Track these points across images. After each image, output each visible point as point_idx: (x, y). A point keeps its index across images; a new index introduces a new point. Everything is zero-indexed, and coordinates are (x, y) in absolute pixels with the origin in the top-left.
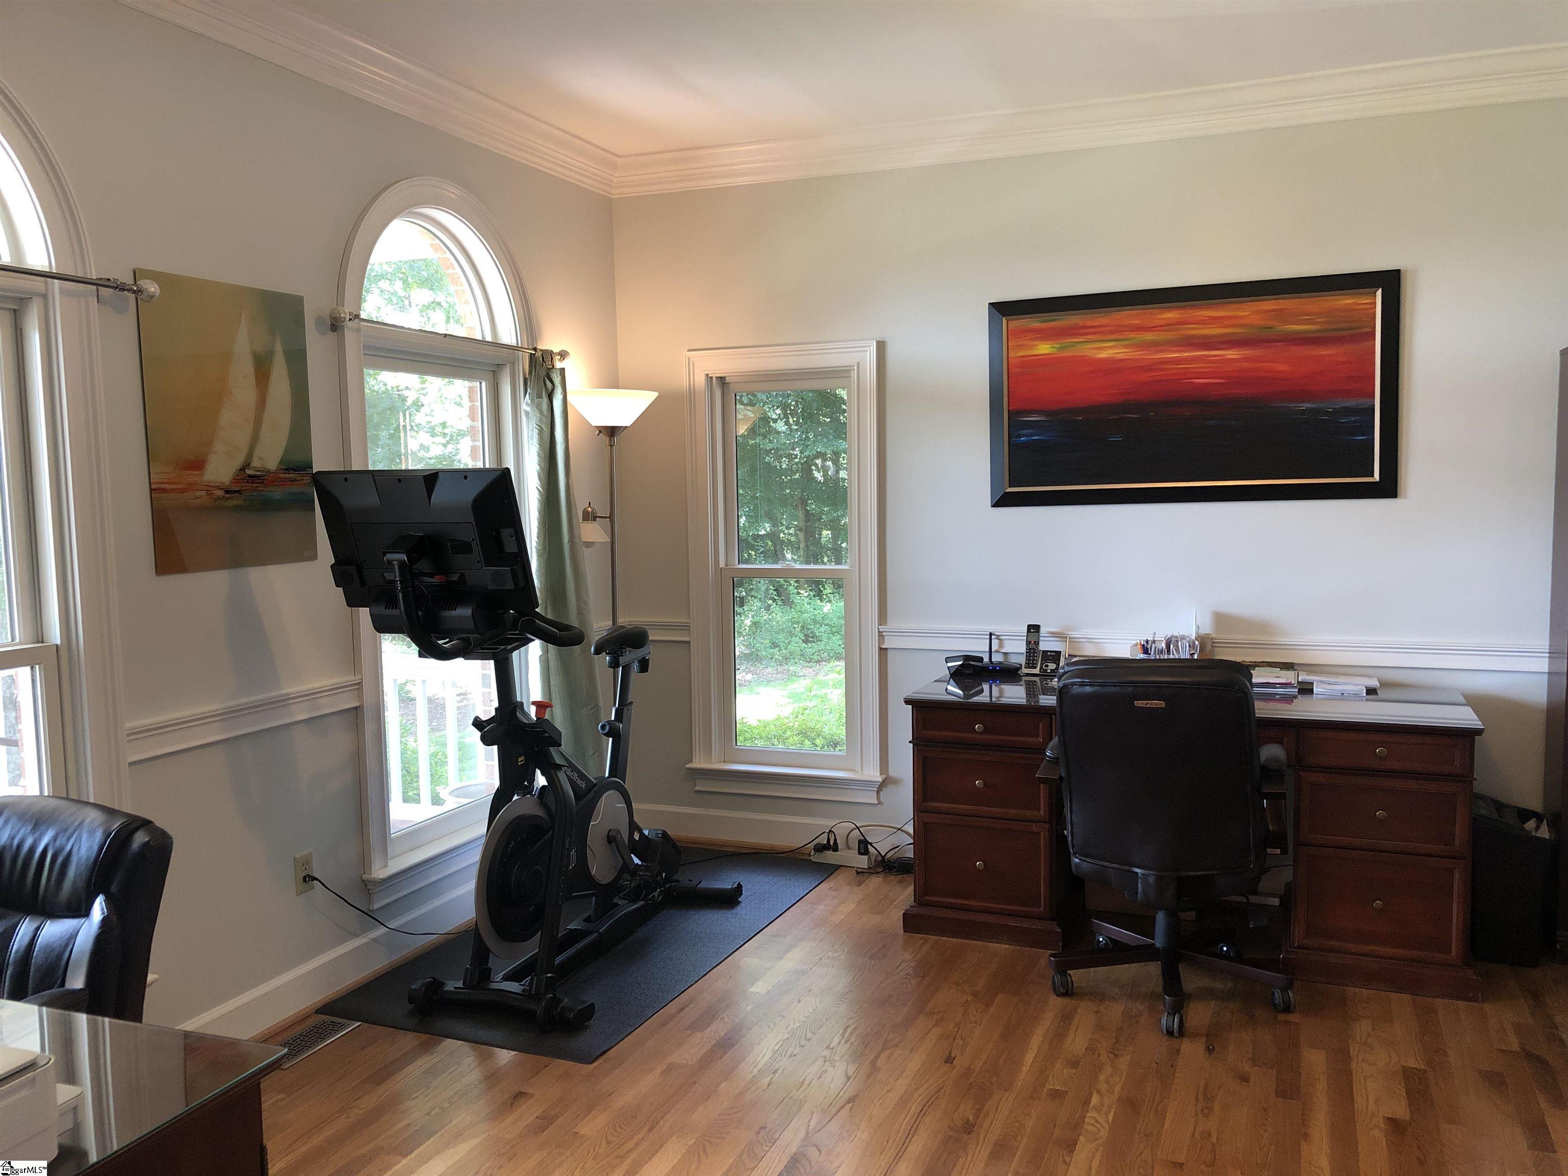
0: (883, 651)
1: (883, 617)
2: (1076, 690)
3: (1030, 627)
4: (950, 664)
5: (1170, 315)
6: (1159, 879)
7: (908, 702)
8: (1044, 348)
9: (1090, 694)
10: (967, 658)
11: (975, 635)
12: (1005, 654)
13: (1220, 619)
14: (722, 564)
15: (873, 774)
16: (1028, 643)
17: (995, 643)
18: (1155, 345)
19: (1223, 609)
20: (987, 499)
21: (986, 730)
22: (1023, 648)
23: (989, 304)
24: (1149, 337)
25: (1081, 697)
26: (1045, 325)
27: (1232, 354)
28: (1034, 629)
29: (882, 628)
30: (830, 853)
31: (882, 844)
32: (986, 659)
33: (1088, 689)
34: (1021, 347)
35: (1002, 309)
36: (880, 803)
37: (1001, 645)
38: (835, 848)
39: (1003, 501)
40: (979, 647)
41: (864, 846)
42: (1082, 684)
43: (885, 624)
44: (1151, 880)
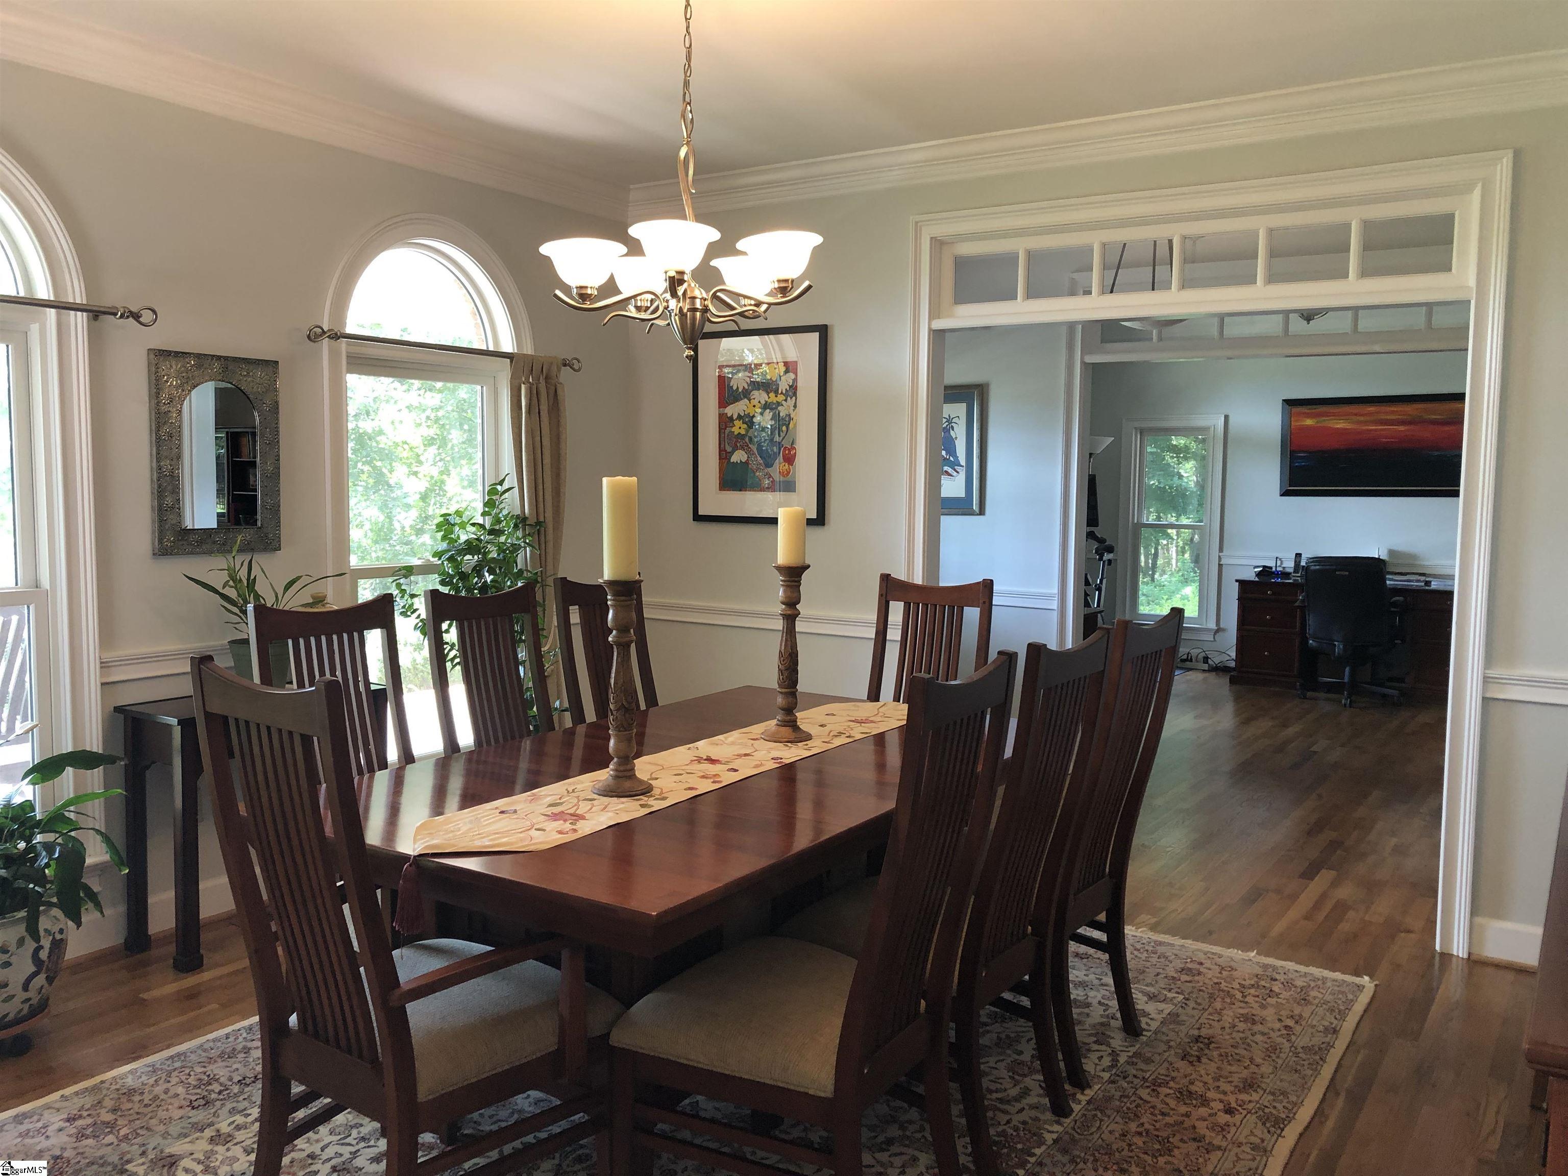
0: (1220, 566)
1: (1221, 549)
2: (1313, 568)
3: (1297, 554)
4: (1256, 570)
5: (1372, 409)
6: (1345, 646)
7: (1237, 581)
8: (1309, 422)
9: (1318, 569)
10: (1264, 567)
11: (1269, 558)
12: (1284, 568)
13: (1391, 552)
14: (1136, 521)
15: (1212, 625)
16: (1295, 562)
17: (1279, 563)
18: (1366, 423)
19: (1395, 548)
20: (1278, 492)
21: (1274, 594)
22: (1292, 564)
23: (1284, 400)
24: (1362, 419)
25: (1315, 571)
26: (1308, 411)
27: (1402, 428)
28: (1298, 556)
29: (1221, 554)
30: (1188, 663)
31: (1216, 659)
32: (1274, 569)
33: (1318, 567)
34: (1297, 421)
35: (1289, 403)
36: (1215, 640)
37: (1282, 563)
38: (1191, 660)
39: (1285, 493)
40: (1271, 563)
41: (1206, 659)
42: (1315, 565)
43: (1222, 552)
44: (1341, 647)
